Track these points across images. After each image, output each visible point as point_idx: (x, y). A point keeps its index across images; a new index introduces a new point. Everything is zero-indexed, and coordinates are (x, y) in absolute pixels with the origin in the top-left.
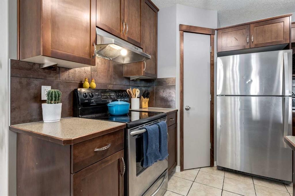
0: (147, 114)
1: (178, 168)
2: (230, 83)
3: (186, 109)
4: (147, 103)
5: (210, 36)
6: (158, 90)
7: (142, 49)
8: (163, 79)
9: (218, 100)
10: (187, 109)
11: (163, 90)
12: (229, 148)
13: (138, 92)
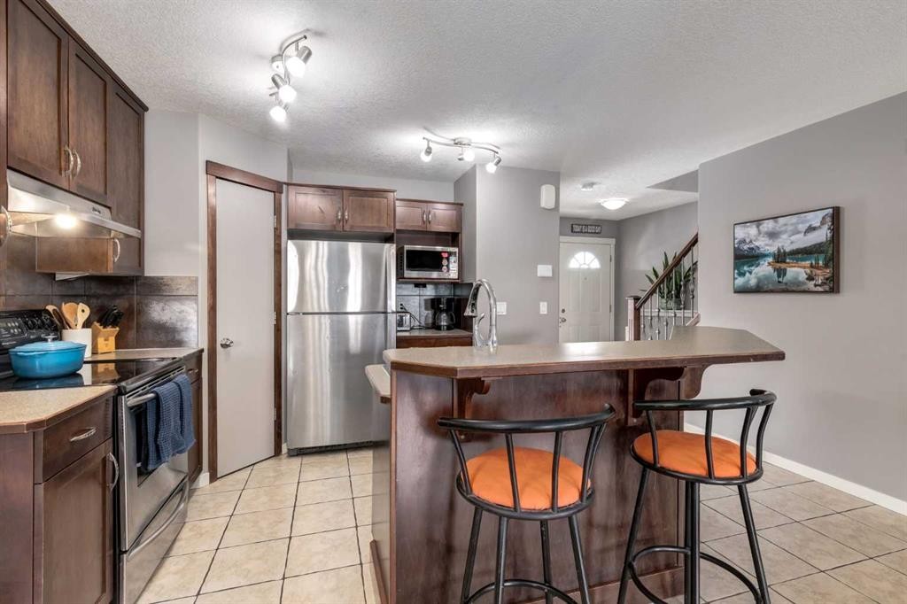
0: (112, 366)
1: (204, 477)
2: (311, 290)
3: (222, 345)
4: (112, 341)
5: (273, 194)
6: (147, 305)
7: (109, 208)
8: (162, 278)
9: (290, 323)
10: (225, 346)
11: (161, 304)
12: (311, 410)
13: (83, 311)
